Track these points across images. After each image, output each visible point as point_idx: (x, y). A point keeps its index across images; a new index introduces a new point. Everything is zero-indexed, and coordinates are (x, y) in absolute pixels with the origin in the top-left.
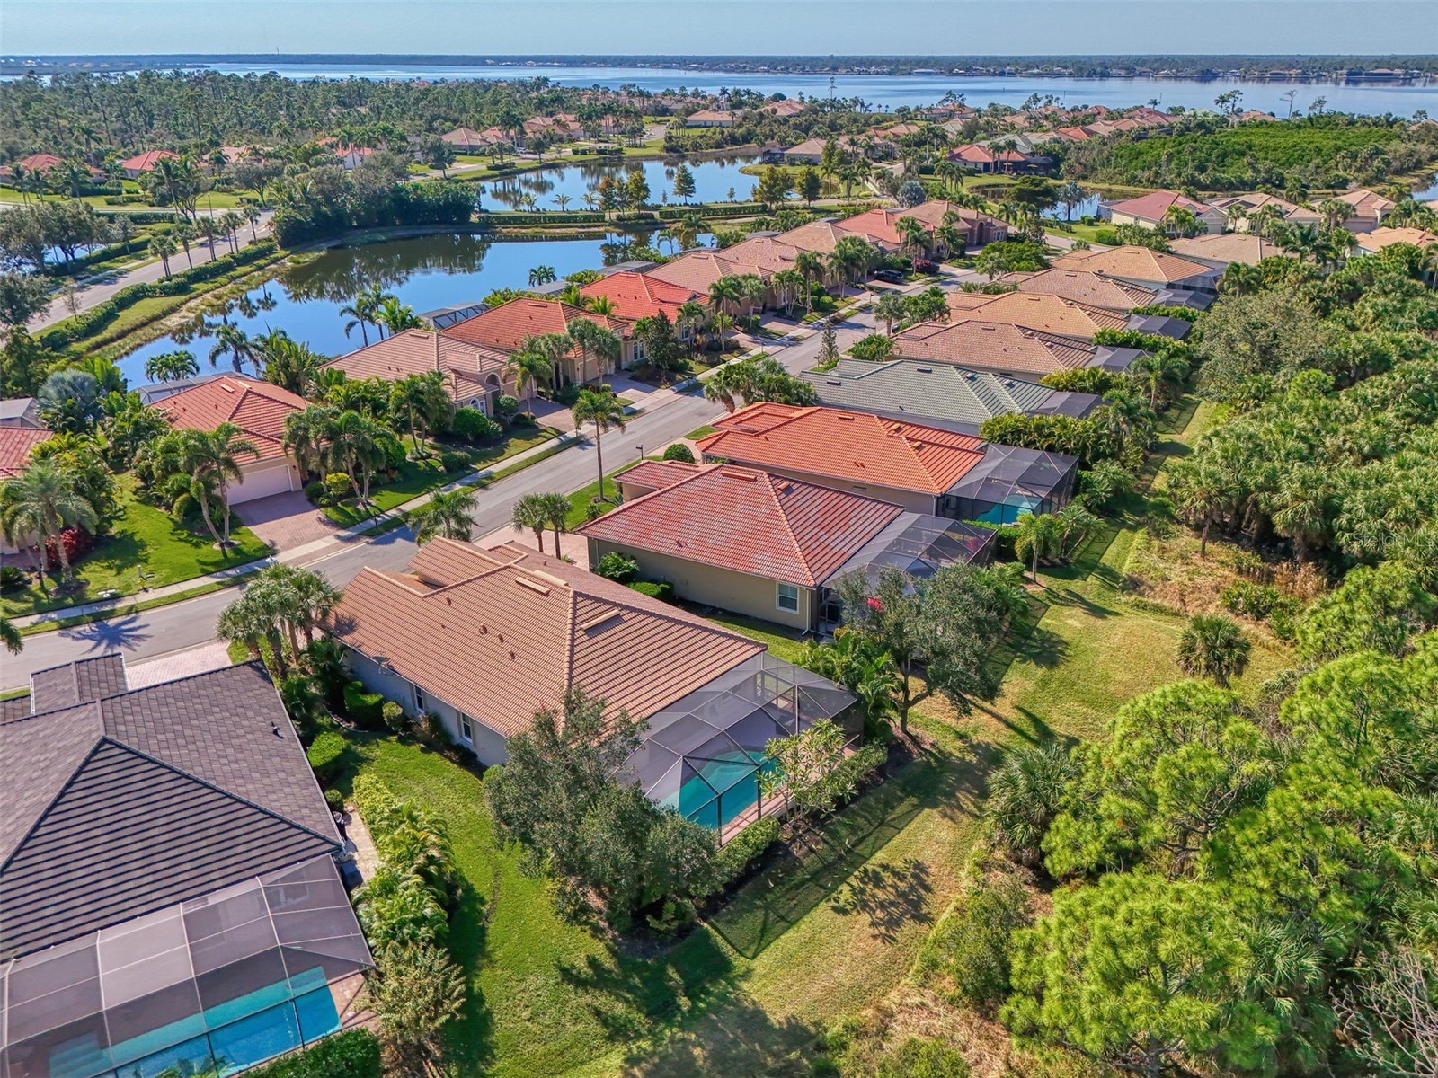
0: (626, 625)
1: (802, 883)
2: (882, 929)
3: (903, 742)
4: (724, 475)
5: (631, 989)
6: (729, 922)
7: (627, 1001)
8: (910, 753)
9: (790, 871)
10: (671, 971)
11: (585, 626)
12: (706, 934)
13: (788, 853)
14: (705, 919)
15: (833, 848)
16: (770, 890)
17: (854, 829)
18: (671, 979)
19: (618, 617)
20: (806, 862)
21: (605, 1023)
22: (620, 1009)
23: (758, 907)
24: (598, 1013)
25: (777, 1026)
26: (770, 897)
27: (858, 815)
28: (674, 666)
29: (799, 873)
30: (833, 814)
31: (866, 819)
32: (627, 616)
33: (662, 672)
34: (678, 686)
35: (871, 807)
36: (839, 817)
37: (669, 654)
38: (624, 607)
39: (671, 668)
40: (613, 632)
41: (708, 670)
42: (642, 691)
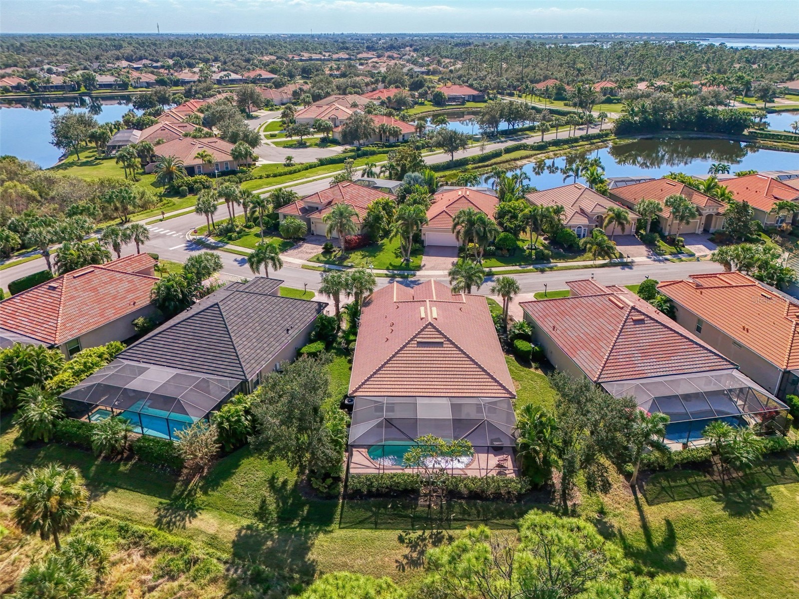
0: (445, 349)
1: (406, 516)
2: (405, 562)
3: (554, 492)
4: (610, 300)
5: (285, 503)
6: (351, 507)
7: (278, 506)
8: (554, 500)
9: (405, 507)
10: (306, 509)
11: (419, 340)
12: (336, 505)
13: (416, 499)
14: (344, 499)
15: (441, 513)
16: (385, 507)
17: (464, 512)
18: (303, 511)
19: (442, 343)
20: (419, 509)
21: (261, 508)
22: (272, 507)
23: (371, 511)
24: (264, 502)
25: (306, 560)
26: (382, 510)
27: (476, 509)
28: (449, 380)
29: (410, 511)
30: (463, 498)
31: (479, 512)
32: (447, 345)
33: (439, 380)
34: (441, 391)
35: (488, 509)
36: (463, 502)
37: (452, 373)
38: (449, 340)
39: (446, 380)
40: (432, 349)
41: (466, 391)
42: (419, 383)
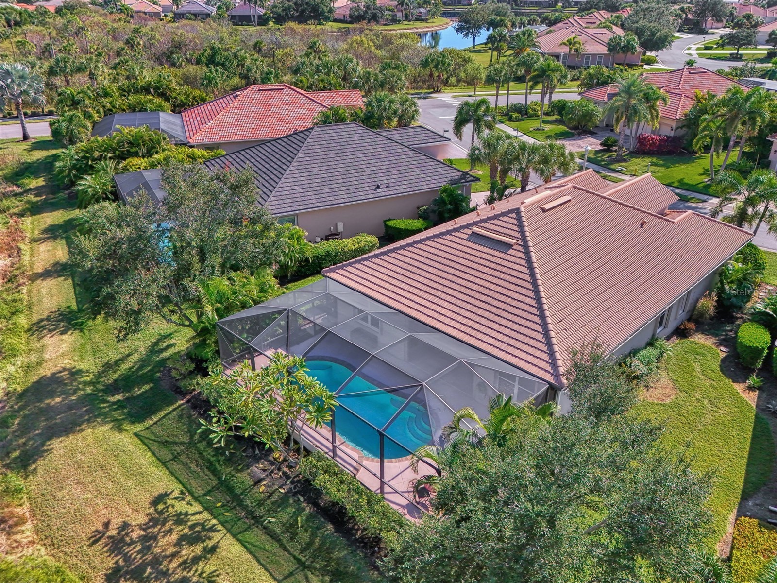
0: (507, 257)
1: (214, 472)
2: (113, 532)
6: (181, 417)
10: (144, 388)
13: (257, 459)
14: (188, 401)
15: (260, 504)
17: (291, 528)
18: (140, 389)
19: (510, 246)
20: (243, 475)
21: (117, 361)
27: (314, 535)
28: (469, 307)
29: (229, 470)
30: (315, 504)
31: (310, 544)
32: (517, 253)
33: (453, 300)
34: (442, 318)
35: (329, 551)
36: (308, 509)
37: (483, 298)
38: (526, 246)
39: (464, 305)
40: (486, 250)
41: (480, 336)
42: (421, 294)
